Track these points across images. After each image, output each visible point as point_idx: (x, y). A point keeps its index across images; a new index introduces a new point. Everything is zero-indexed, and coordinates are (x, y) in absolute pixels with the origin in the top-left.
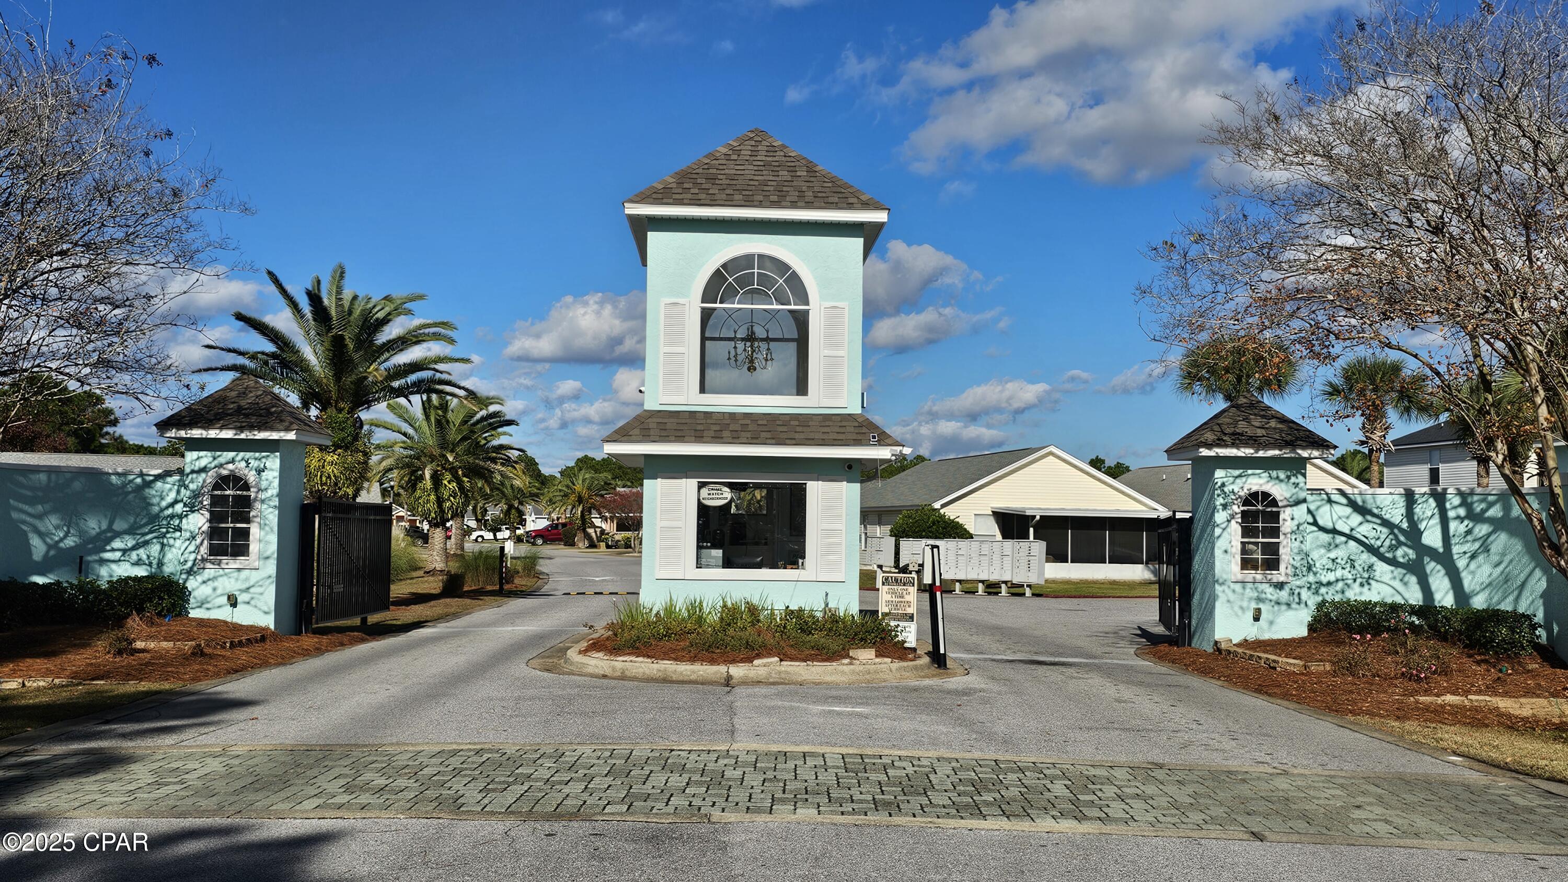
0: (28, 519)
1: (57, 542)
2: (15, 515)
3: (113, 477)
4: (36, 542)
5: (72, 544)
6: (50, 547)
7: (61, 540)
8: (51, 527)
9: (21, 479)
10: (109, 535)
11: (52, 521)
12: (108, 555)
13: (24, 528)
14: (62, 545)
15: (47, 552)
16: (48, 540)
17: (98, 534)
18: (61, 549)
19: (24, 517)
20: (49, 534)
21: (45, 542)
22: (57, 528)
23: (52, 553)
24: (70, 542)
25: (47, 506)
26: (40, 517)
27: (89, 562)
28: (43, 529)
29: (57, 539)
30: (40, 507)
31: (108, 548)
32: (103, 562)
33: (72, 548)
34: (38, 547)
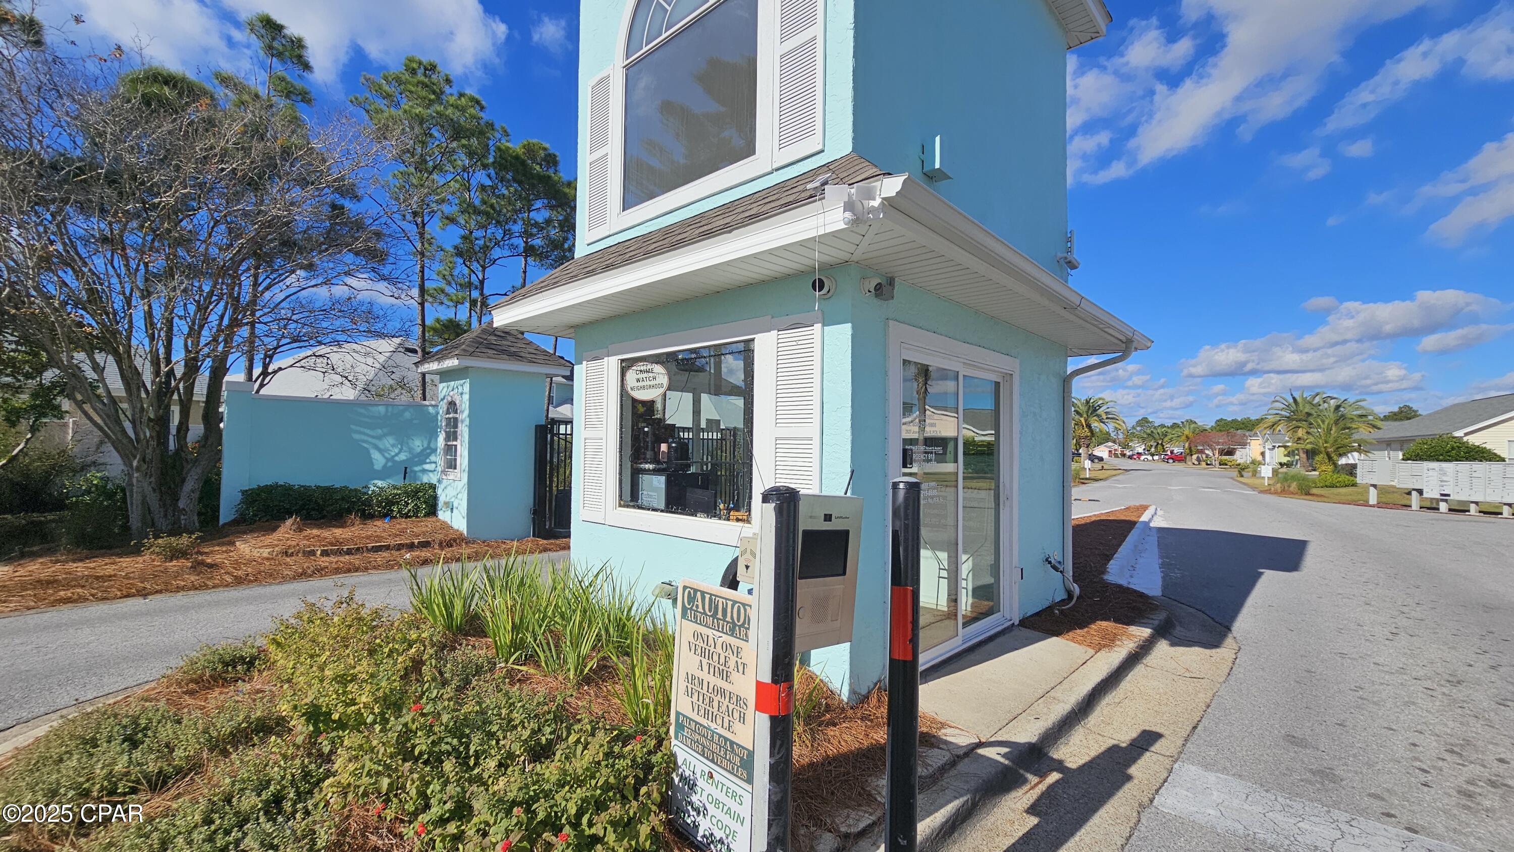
0: (370, 440)
1: (394, 456)
2: (356, 436)
3: (430, 408)
4: (376, 456)
5: (404, 458)
6: (388, 460)
7: (397, 455)
8: (388, 446)
9: (362, 411)
10: (428, 451)
11: (388, 442)
12: (427, 467)
13: (365, 445)
14: (397, 458)
15: (386, 463)
16: (386, 455)
17: (422, 451)
18: (396, 461)
19: (366, 438)
20: (387, 450)
21: (383, 456)
22: (393, 446)
23: (390, 464)
24: (403, 457)
25: (385, 430)
26: (379, 438)
27: (415, 472)
28: (381, 446)
29: (393, 454)
30: (380, 431)
31: (428, 461)
32: (424, 471)
33: (404, 461)
34: (378, 460)
